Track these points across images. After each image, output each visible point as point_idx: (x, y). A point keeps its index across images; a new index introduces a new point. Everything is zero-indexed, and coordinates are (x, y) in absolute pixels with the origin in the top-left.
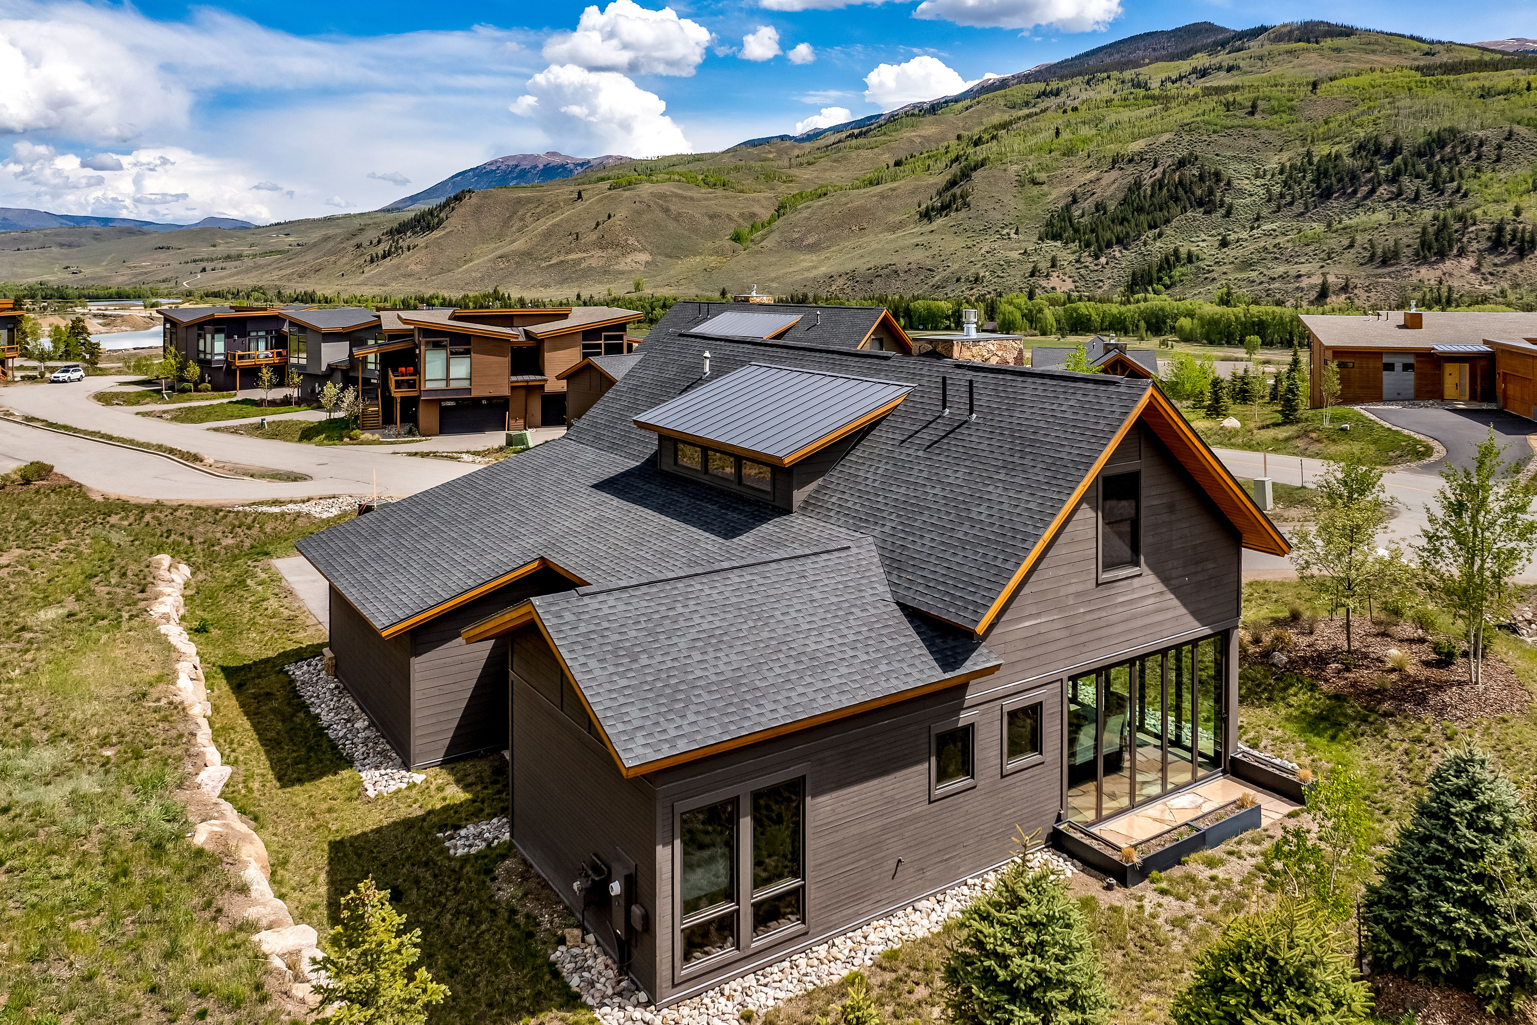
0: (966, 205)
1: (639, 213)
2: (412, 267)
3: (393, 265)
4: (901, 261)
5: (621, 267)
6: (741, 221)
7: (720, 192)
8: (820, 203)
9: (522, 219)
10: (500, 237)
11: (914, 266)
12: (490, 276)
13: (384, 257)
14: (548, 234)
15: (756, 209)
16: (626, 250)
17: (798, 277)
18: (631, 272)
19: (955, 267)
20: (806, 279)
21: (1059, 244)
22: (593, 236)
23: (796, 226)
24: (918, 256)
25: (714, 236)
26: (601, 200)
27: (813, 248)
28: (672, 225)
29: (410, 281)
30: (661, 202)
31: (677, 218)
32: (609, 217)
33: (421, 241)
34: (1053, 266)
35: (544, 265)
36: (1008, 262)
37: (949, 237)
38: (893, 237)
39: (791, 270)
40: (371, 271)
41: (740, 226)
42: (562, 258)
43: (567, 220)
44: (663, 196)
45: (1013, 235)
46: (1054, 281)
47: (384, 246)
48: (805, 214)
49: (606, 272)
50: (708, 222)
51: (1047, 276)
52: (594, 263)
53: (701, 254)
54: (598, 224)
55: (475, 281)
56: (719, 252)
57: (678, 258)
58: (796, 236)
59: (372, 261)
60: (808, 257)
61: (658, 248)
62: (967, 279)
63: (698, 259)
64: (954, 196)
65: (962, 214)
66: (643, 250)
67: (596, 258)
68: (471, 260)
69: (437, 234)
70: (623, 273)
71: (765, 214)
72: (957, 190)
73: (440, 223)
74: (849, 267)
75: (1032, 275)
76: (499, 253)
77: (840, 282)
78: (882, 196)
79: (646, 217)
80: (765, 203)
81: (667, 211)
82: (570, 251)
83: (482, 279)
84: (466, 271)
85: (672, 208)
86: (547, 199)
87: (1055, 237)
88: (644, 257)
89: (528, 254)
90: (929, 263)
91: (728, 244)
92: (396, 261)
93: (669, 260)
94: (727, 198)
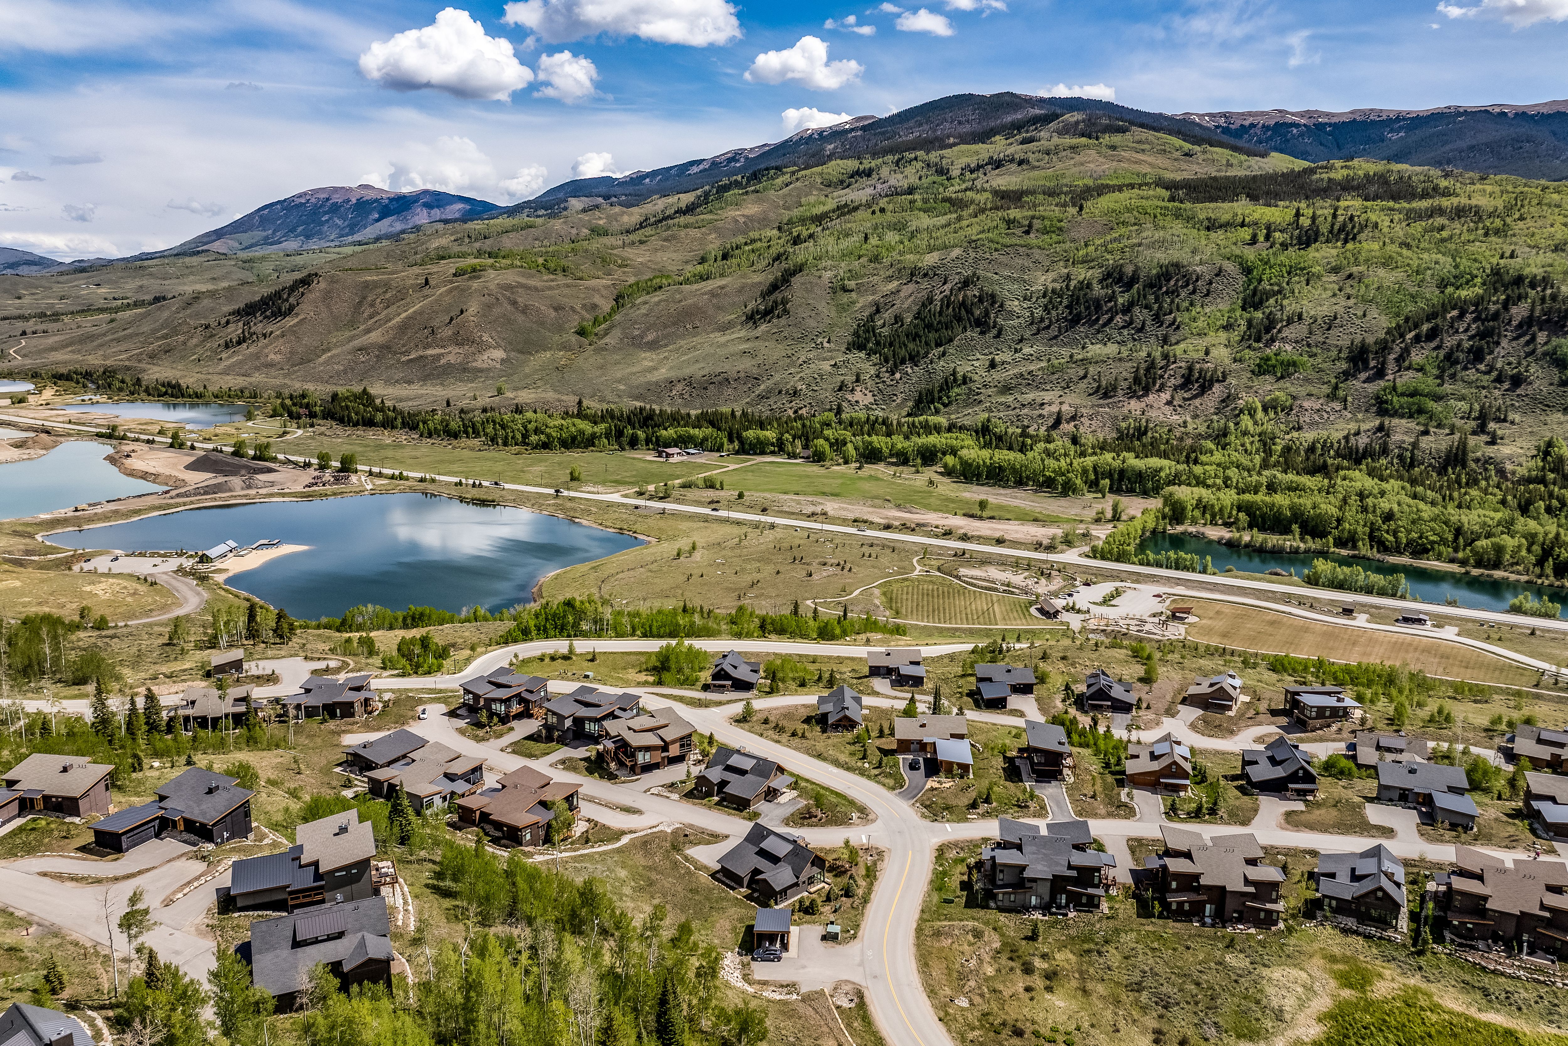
0: (786, 312)
1: (489, 306)
2: (272, 356)
3: (251, 354)
4: (732, 368)
5: (478, 364)
6: (584, 313)
7: (561, 280)
8: (656, 299)
9: (372, 305)
10: (352, 324)
11: (742, 375)
12: (353, 369)
13: (239, 343)
14: (403, 327)
15: (597, 300)
16: (482, 347)
17: (642, 380)
18: (488, 370)
19: (777, 377)
20: (649, 383)
21: (862, 355)
22: (448, 332)
23: (636, 323)
24: (746, 365)
25: (560, 329)
26: (450, 291)
27: (653, 346)
28: (520, 318)
29: (273, 372)
30: (508, 294)
31: (525, 311)
32: (462, 312)
33: (275, 327)
34: (858, 380)
35: (404, 359)
36: (821, 375)
37: (771, 344)
38: (723, 339)
39: (634, 370)
40: (230, 359)
41: (583, 319)
42: (421, 353)
43: (421, 313)
44: (509, 287)
45: (826, 345)
46: (858, 396)
47: (235, 330)
48: (643, 310)
49: (465, 370)
50: (553, 314)
51: (853, 390)
52: (452, 358)
53: (550, 349)
54: (452, 319)
55: (338, 373)
56: (565, 347)
57: (530, 354)
58: (636, 333)
59: (227, 346)
60: (648, 354)
61: (510, 343)
62: (787, 392)
63: (548, 354)
64: (775, 302)
65: (783, 321)
66: (498, 346)
67: (453, 355)
68: (329, 350)
69: (290, 322)
70: (481, 370)
71: (606, 305)
72: (778, 296)
73: (291, 309)
74: (687, 372)
75: (840, 389)
76: (357, 343)
77: (680, 387)
78: (713, 294)
79: (496, 311)
80: (604, 292)
81: (514, 303)
82: (427, 346)
83: (345, 372)
84: (326, 363)
85: (520, 300)
86: (394, 284)
87: (861, 347)
88: (499, 354)
89: (385, 348)
90: (755, 371)
91: (574, 339)
92: (252, 349)
93: (522, 357)
94: (568, 286)
